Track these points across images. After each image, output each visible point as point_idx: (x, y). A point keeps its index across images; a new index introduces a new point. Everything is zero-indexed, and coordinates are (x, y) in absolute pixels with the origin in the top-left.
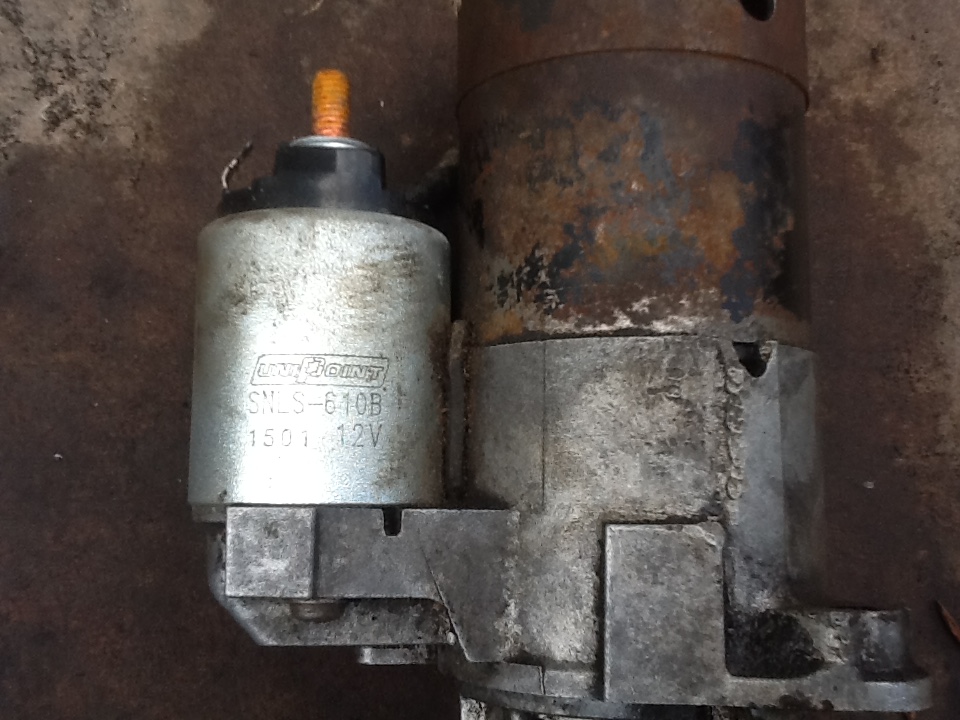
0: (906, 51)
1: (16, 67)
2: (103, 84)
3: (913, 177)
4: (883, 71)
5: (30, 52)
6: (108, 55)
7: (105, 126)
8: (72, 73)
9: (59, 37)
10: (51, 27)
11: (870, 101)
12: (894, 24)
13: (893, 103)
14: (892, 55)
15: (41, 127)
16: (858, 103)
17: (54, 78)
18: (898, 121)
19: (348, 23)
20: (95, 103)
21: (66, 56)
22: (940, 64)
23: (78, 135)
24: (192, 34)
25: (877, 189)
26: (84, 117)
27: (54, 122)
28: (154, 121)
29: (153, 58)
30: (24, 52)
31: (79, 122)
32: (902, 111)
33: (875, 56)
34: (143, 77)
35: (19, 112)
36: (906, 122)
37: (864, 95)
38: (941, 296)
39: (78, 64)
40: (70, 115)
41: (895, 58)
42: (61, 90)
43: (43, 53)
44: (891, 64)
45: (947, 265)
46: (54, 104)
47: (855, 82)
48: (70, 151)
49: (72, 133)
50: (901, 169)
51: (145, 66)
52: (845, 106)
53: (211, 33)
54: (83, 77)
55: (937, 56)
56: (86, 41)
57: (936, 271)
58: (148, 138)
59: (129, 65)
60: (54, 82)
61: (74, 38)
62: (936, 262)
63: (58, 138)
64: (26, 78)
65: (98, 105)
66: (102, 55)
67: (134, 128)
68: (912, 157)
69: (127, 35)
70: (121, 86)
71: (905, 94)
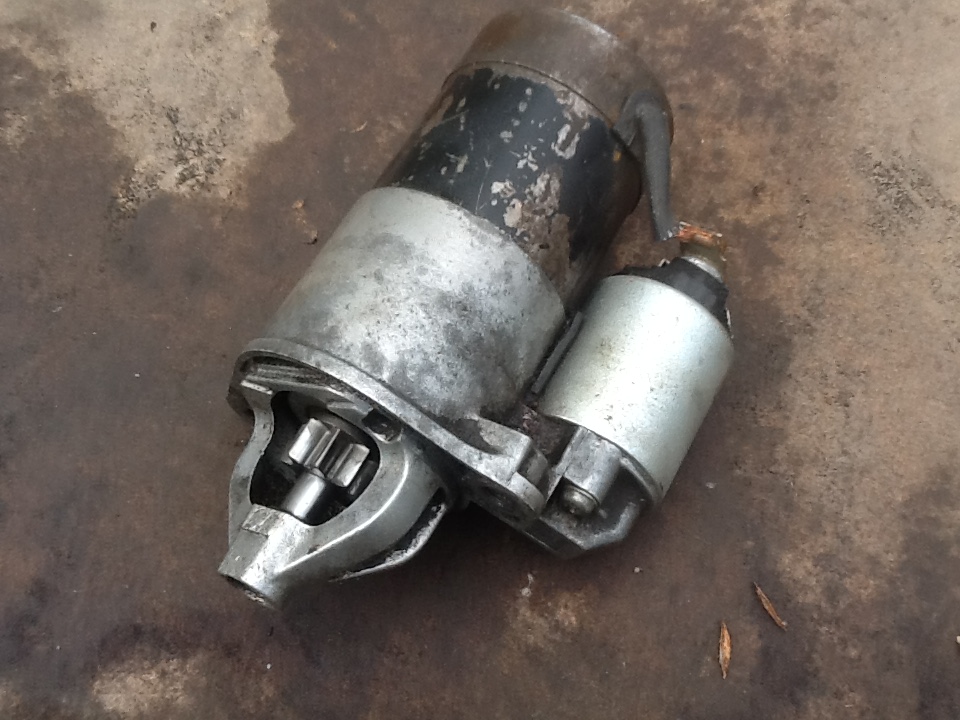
0: (781, 191)
1: (167, 146)
2: (218, 162)
3: (775, 275)
4: (761, 202)
5: (178, 139)
6: (224, 145)
7: (213, 185)
8: (200, 153)
9: (197, 132)
10: (194, 126)
11: (748, 220)
12: (774, 172)
13: (766, 224)
14: (769, 193)
15: (174, 181)
16: (737, 222)
17: (189, 154)
18: (769, 237)
19: (379, 140)
20: (210, 172)
21: (199, 143)
22: (808, 201)
23: (196, 188)
24: (278, 137)
25: (744, 280)
26: (201, 179)
27: (183, 179)
28: (244, 185)
29: (252, 150)
30: (175, 139)
31: (198, 181)
32: (773, 230)
33: (756, 192)
34: (243, 159)
35: (163, 172)
36: (775, 238)
37: (743, 217)
38: (789, 360)
39: (205, 148)
40: (194, 176)
41: (772, 195)
42: (191, 162)
43: (186, 140)
44: (769, 199)
45: (796, 338)
46: (186, 169)
47: (736, 208)
48: (188, 196)
49: (192, 187)
50: (767, 269)
51: (246, 153)
52: (727, 223)
53: (291, 139)
54: (207, 156)
55: (806, 196)
56: (214, 135)
57: (788, 342)
58: (237, 194)
59: (235, 152)
60: (189, 157)
61: (206, 134)
62: (787, 336)
63: (184, 189)
64: (172, 153)
65: (212, 173)
66: (221, 144)
67: (230, 188)
68: (778, 262)
69: (238, 135)
70: (228, 163)
71: (776, 219)
